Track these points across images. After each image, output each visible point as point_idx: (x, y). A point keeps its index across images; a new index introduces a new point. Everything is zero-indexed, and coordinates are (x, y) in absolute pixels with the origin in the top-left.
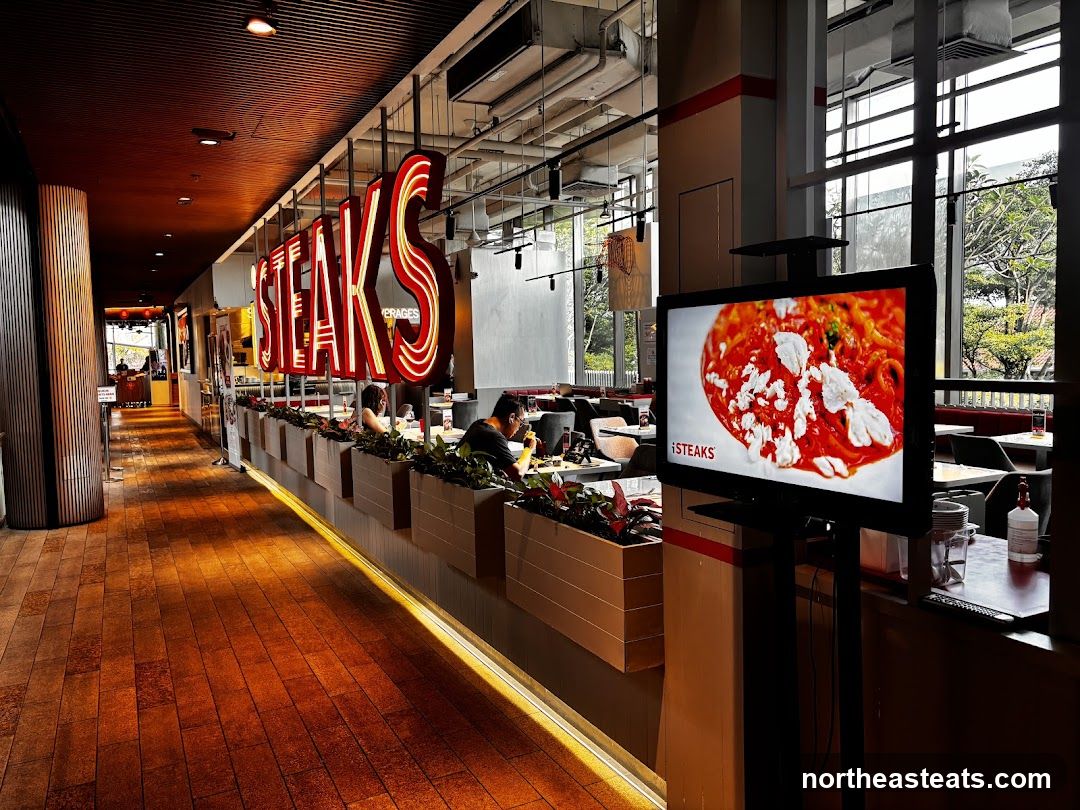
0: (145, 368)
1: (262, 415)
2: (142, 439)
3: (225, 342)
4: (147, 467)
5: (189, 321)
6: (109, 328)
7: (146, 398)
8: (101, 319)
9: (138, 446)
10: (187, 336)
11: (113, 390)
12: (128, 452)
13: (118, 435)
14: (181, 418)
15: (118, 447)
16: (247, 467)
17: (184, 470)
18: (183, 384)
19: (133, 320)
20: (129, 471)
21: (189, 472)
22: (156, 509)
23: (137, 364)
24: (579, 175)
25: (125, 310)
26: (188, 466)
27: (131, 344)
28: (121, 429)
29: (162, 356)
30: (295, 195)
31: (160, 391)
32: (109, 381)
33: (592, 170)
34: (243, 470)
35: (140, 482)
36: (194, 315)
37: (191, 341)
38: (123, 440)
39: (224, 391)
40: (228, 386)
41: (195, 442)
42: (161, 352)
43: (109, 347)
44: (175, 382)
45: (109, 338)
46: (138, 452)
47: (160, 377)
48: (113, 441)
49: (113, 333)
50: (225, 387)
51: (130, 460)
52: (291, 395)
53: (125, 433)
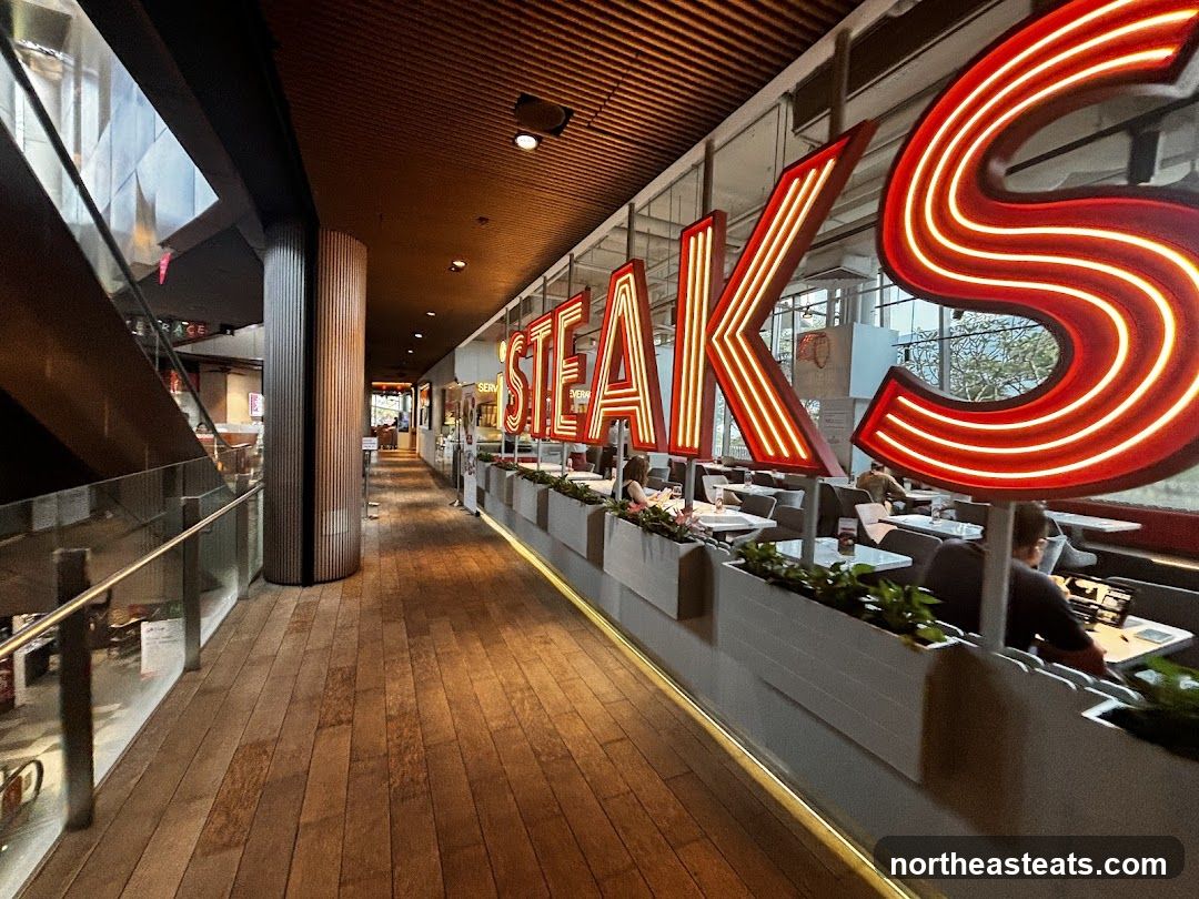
0: (395, 424)
1: (509, 474)
2: (394, 476)
3: (470, 407)
4: (397, 504)
5: (430, 395)
6: (373, 396)
7: (394, 445)
8: (370, 390)
9: (389, 482)
10: (427, 403)
11: (375, 440)
12: (382, 487)
13: (375, 470)
14: (417, 459)
15: (374, 481)
16: (481, 512)
17: (427, 511)
18: (419, 435)
19: (390, 392)
20: (384, 509)
21: (434, 513)
22: (408, 560)
23: (390, 421)
24: (840, 260)
25: (385, 384)
26: (431, 505)
27: (386, 408)
28: (377, 465)
29: (406, 417)
30: (546, 281)
31: (403, 440)
32: (372, 433)
33: (851, 258)
34: (478, 514)
35: (393, 520)
36: (434, 389)
37: (430, 407)
38: (379, 476)
39: (466, 448)
40: (470, 443)
41: (431, 481)
42: (405, 414)
43: (373, 409)
44: (414, 433)
45: (373, 403)
46: (391, 488)
47: (405, 430)
48: (372, 476)
49: (376, 400)
50: (466, 443)
51: (383, 496)
52: (506, 452)
53: (380, 469)
